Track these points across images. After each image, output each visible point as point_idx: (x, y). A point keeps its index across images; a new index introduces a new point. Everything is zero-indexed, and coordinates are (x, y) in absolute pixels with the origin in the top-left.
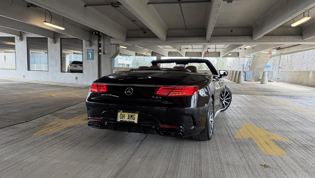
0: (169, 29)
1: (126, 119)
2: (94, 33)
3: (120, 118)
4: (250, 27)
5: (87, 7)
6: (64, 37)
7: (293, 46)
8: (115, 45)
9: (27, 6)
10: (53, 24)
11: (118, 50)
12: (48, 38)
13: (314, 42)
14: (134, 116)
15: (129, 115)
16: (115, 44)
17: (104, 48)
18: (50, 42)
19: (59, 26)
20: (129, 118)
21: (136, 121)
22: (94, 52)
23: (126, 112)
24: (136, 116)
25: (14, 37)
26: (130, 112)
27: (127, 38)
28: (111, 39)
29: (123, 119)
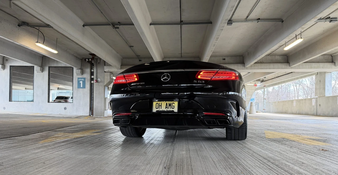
0: (165, 58)
1: (163, 108)
2: (87, 60)
3: (156, 108)
4: (242, 56)
5: (85, 27)
6: (54, 65)
7: (277, 77)
9: (18, 25)
10: (47, 46)
11: (112, 78)
12: (35, 67)
13: (300, 69)
14: (173, 104)
15: (167, 103)
16: (109, 71)
17: (97, 76)
18: (37, 71)
19: (52, 49)
21: (176, 110)
22: (86, 81)
23: (163, 101)
26: (168, 101)
27: (122, 66)
28: (105, 67)
29: (159, 108)
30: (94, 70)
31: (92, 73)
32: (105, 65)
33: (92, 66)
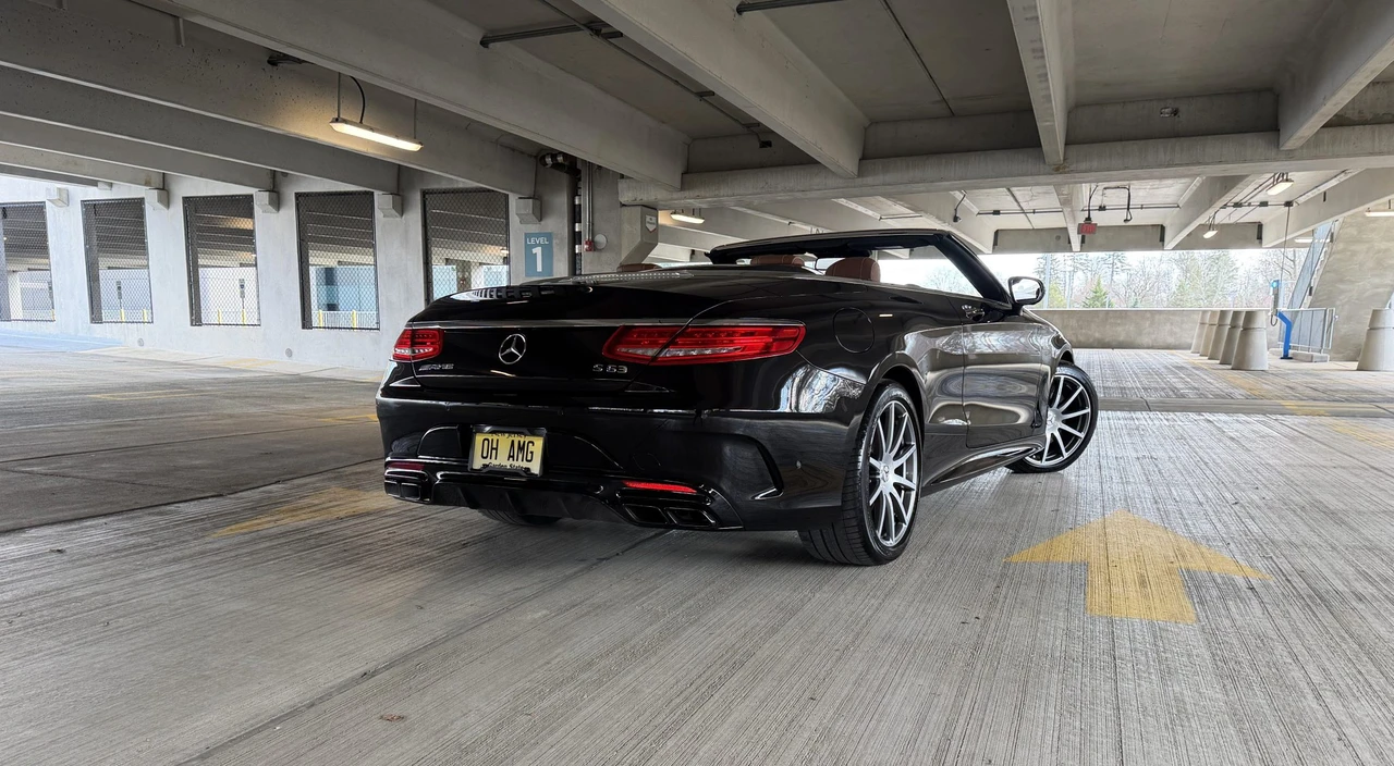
1: (502, 460)
2: (549, 160)
3: (483, 457)
4: (1269, 89)
5: (491, 45)
6: (435, 186)
8: (639, 208)
9: (269, 62)
10: (372, 129)
11: (651, 228)
12: (377, 194)
14: (530, 444)
15: (513, 442)
16: (635, 203)
17: (592, 224)
18: (382, 209)
19: (397, 137)
20: (513, 457)
21: (536, 466)
22: (554, 244)
23: (503, 432)
24: (537, 445)
25: (252, 196)
27: (686, 176)
28: (620, 185)
29: (491, 458)
30: (585, 199)
31: (577, 210)
33: (576, 180)
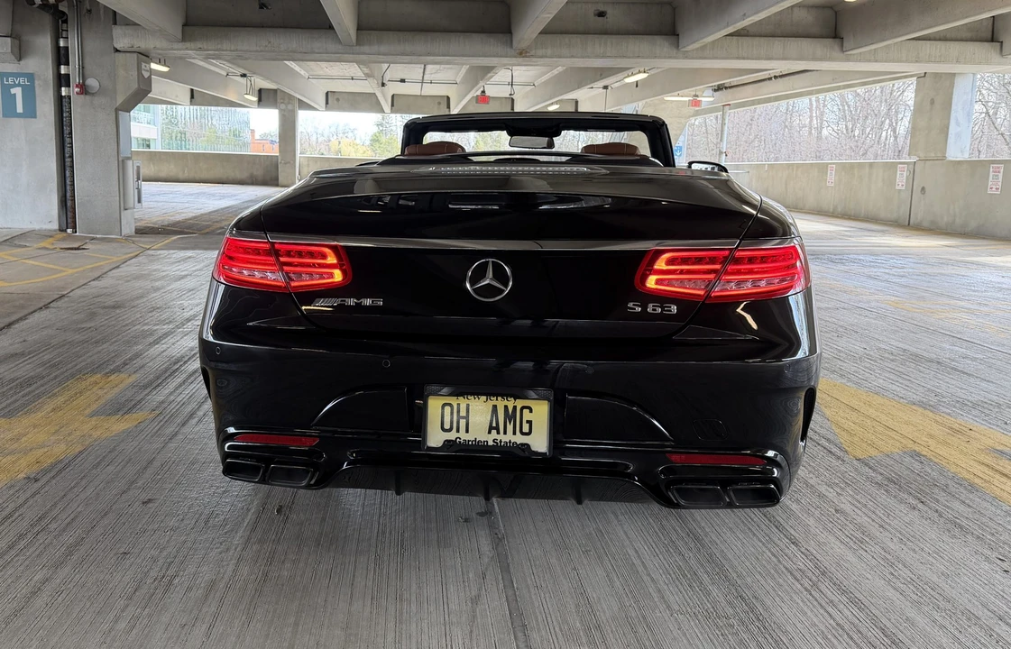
3: (443, 430)
4: (669, 3)
8: (135, 55)
11: (146, 74)
14: (526, 412)
15: (495, 407)
16: (134, 49)
17: (82, 68)
20: (497, 429)
21: (539, 442)
23: (477, 394)
24: (540, 413)
26: (502, 395)
27: (186, 28)
28: (114, 31)
29: (458, 431)
30: (72, 42)
31: (62, 52)
32: (115, 23)
33: (59, 22)
